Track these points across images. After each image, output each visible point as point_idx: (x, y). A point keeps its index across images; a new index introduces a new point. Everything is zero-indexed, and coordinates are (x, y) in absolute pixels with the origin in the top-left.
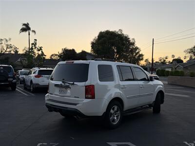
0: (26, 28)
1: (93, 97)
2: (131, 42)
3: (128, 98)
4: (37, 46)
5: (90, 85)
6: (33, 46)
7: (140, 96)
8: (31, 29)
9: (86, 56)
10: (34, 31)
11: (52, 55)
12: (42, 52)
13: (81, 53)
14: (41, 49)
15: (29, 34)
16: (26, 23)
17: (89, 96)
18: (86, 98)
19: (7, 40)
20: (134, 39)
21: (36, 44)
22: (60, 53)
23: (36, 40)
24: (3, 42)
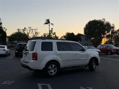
0: (48, 22)
1: (36, 59)
2: (111, 26)
3: (63, 61)
4: (53, 32)
5: (35, 53)
6: (51, 32)
7: (73, 60)
8: (51, 23)
9: (80, 36)
11: (62, 37)
12: (55, 35)
13: (77, 35)
14: (55, 34)
15: (49, 26)
17: (35, 59)
18: (33, 60)
19: (35, 30)
20: (113, 24)
21: (52, 31)
22: (65, 35)
23: (52, 29)
24: (34, 31)
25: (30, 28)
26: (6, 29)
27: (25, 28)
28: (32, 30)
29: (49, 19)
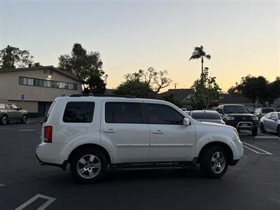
0: (199, 53)
1: (50, 141)
4: (208, 77)
8: (206, 54)
10: (209, 57)
14: (213, 80)
15: (202, 62)
16: (200, 47)
18: (45, 141)
19: (162, 74)
21: (207, 74)
22: (239, 84)
23: (207, 68)
24: (158, 76)
25: (151, 70)
26: (107, 76)
27: (140, 71)
28: (155, 74)
29: (202, 47)
